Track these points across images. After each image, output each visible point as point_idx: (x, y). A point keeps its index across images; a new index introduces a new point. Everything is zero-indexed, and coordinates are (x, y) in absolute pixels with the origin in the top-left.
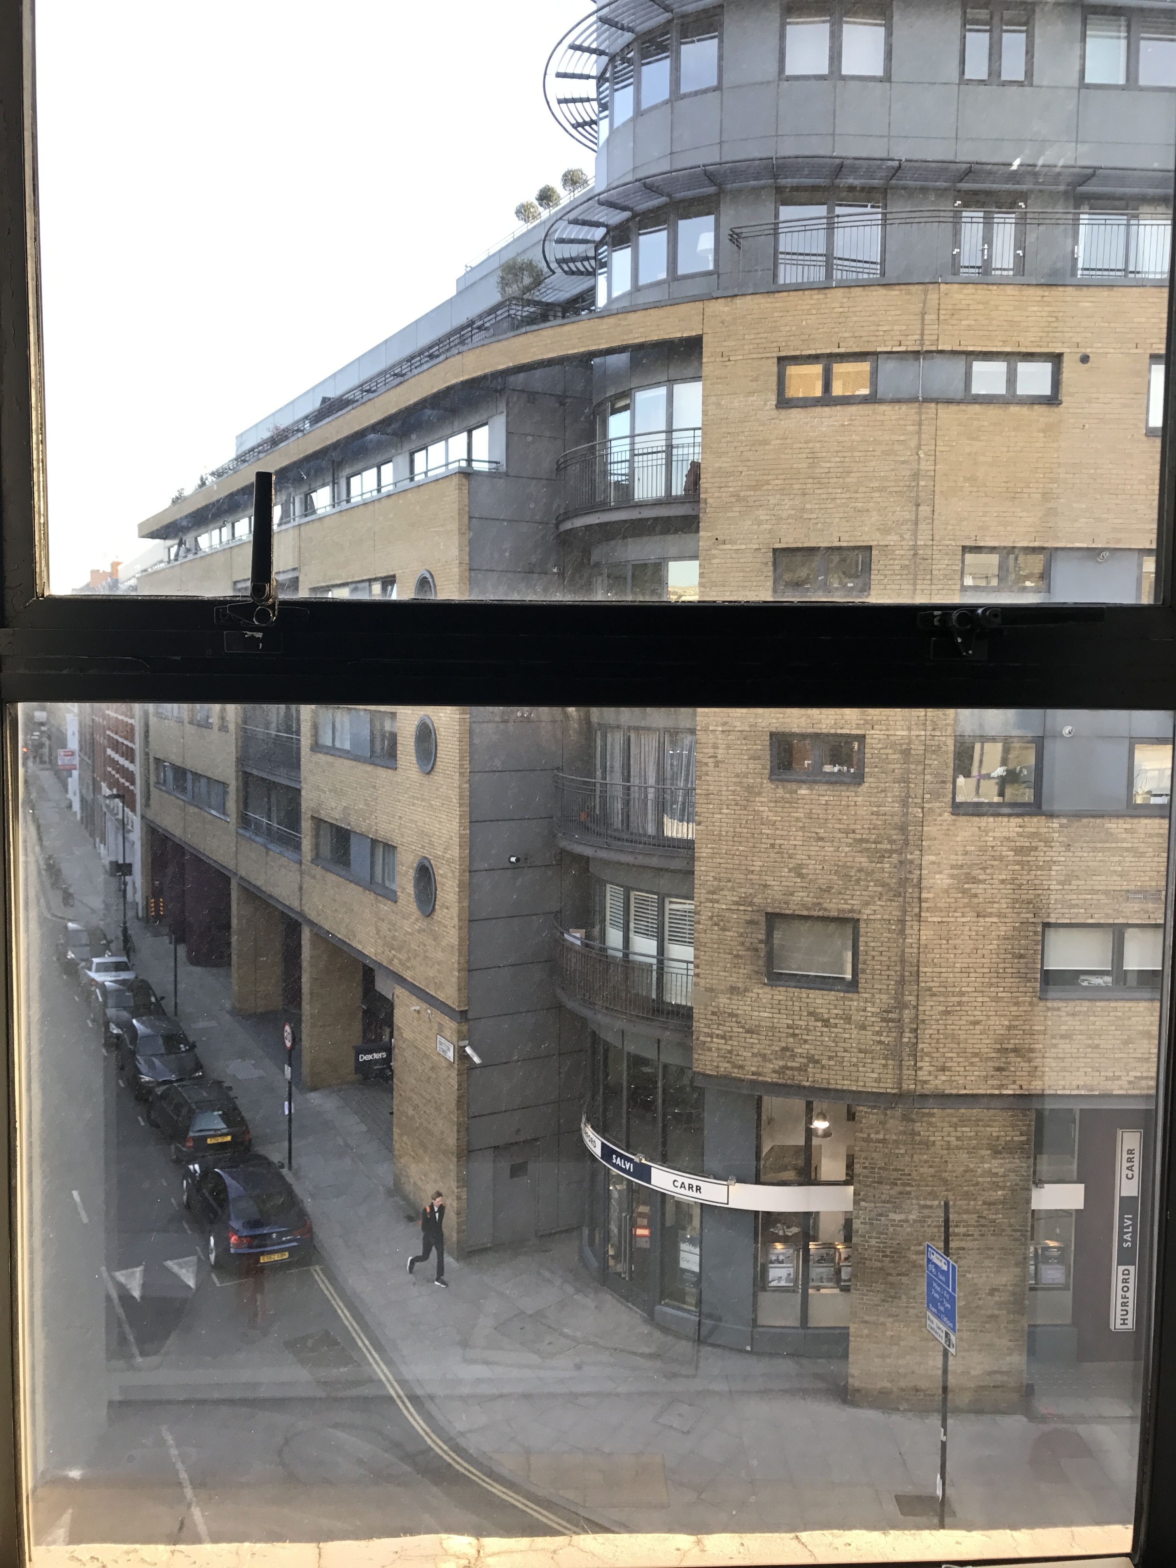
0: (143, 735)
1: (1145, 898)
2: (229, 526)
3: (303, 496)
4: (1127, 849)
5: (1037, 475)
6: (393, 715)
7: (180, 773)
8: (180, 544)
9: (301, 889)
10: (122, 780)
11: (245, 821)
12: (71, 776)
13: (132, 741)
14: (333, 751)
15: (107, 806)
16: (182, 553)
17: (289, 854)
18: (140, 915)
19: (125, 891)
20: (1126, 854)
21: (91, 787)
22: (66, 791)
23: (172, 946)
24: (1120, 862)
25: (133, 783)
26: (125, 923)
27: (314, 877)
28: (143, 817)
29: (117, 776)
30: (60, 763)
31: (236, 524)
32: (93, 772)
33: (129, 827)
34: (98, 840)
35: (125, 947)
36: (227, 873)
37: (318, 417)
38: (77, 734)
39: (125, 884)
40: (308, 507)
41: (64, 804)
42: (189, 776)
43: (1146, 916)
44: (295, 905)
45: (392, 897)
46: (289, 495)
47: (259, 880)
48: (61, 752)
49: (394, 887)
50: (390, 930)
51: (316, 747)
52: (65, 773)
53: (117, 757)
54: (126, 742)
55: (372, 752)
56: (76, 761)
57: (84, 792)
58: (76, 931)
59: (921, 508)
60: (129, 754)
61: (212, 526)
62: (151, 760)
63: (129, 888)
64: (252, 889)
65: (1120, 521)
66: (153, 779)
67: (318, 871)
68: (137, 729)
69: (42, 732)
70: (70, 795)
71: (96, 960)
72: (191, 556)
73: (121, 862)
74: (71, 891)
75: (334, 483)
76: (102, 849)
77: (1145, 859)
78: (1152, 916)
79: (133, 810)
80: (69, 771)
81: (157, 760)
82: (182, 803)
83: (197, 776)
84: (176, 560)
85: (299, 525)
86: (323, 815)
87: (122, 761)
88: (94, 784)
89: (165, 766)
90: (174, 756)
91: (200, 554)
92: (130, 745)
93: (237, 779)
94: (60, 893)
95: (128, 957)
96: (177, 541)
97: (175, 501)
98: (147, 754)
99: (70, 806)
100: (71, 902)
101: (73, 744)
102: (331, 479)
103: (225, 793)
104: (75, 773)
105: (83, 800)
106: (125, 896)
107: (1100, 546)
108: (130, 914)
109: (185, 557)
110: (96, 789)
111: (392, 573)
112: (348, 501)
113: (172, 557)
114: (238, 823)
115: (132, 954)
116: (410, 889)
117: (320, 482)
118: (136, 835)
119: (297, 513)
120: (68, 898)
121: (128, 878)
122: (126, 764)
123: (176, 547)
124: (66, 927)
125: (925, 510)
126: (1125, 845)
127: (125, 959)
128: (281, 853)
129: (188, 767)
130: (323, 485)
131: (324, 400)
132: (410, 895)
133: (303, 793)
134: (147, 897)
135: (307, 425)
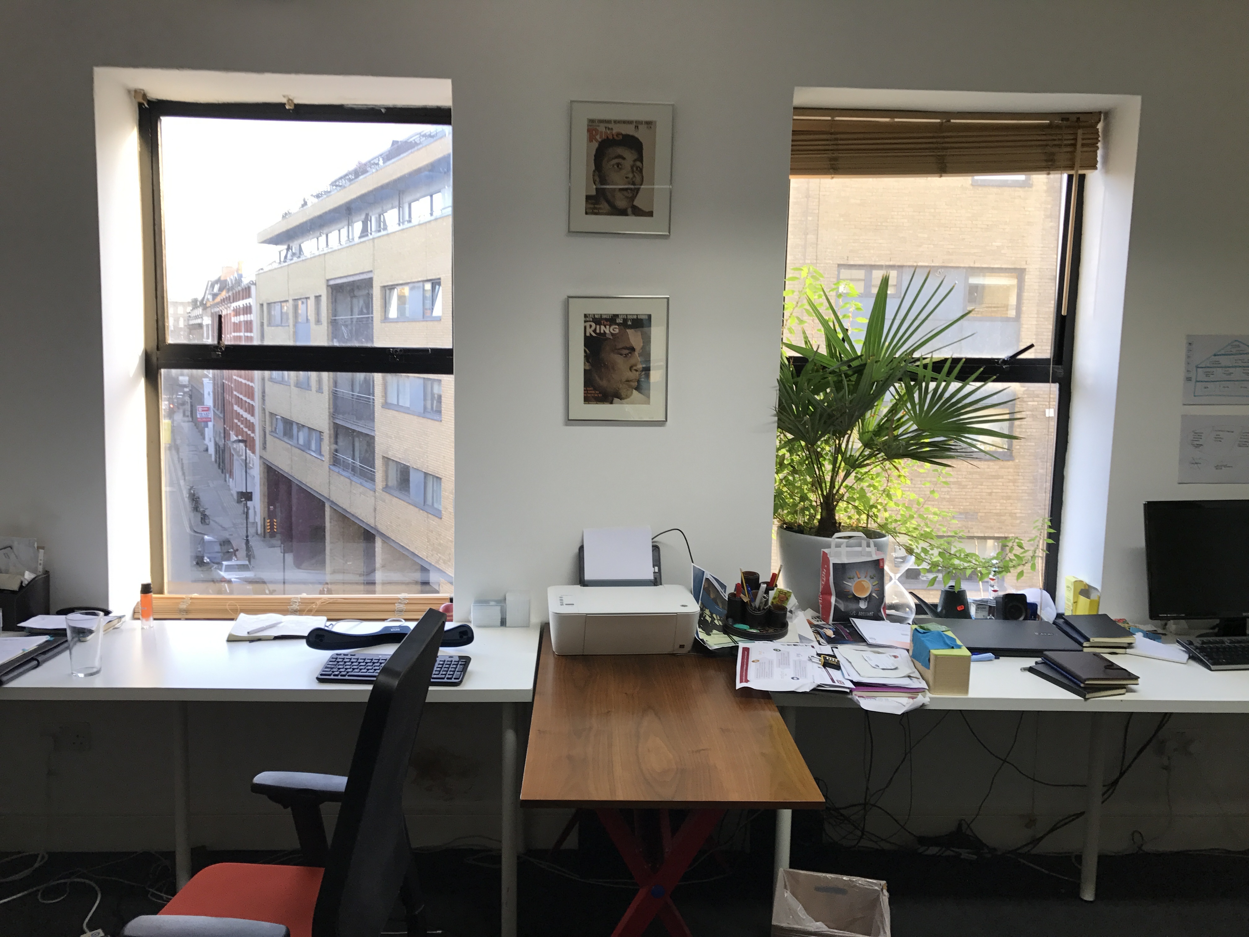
0: (261, 396)
1: (966, 518)
2: (324, 236)
3: (377, 216)
4: (954, 483)
5: (893, 213)
6: (440, 381)
7: (288, 424)
8: (288, 249)
9: (375, 510)
10: (245, 430)
11: (335, 461)
12: (207, 426)
13: (253, 399)
14: (397, 408)
15: (234, 449)
16: (289, 256)
17: (369, 484)
18: (259, 532)
19: (247, 513)
20: (952, 486)
21: (222, 435)
22: (204, 438)
23: (282, 554)
24: (948, 492)
25: (253, 432)
26: (247, 537)
27: (384, 501)
28: (261, 457)
29: (242, 426)
30: (198, 416)
31: (329, 235)
32: (224, 424)
33: (251, 465)
34: (228, 476)
35: (247, 554)
36: (322, 499)
37: (388, 157)
38: (211, 394)
39: (248, 508)
40: (382, 225)
41: (202, 448)
42: (295, 427)
43: (967, 531)
44: (371, 522)
45: (438, 515)
46: (367, 215)
47: (344, 502)
48: (199, 408)
49: (441, 508)
50: (437, 539)
51: (386, 405)
52: (203, 424)
53: (241, 412)
54: (248, 400)
55: (425, 408)
56: (211, 415)
57: (217, 439)
58: (210, 542)
59: (809, 237)
60: (251, 410)
61: (311, 237)
62: (267, 414)
63: (251, 512)
64: (340, 511)
65: (953, 247)
66: (268, 429)
67: (387, 497)
68: (256, 390)
69: (185, 393)
70: (207, 441)
71: (225, 563)
72: (295, 259)
73: (244, 491)
74: (207, 513)
75: (399, 207)
76: (231, 482)
77: (967, 490)
78: (971, 531)
79: (254, 452)
80: (206, 422)
81: (271, 414)
82: (289, 446)
83: (301, 427)
84: (285, 262)
85: (374, 239)
86: (390, 455)
87: (246, 415)
88: (225, 433)
89: (277, 419)
90: (283, 411)
91: (302, 258)
92: (251, 402)
93: (330, 430)
94: (199, 516)
95: (250, 561)
96: (285, 247)
97: (285, 216)
98: (264, 409)
99: (207, 450)
100: (207, 521)
101: (209, 401)
102: (397, 203)
103: (321, 440)
104: (210, 424)
105: (216, 444)
106: (247, 518)
107: (937, 265)
108: (251, 531)
109: (291, 260)
110: (226, 436)
111: (438, 277)
112: (410, 221)
113: (282, 259)
114: (330, 461)
115: (252, 560)
116: (451, 509)
117: (390, 206)
118: (257, 472)
119: (373, 229)
120: (204, 518)
121: (249, 503)
122: (249, 417)
123: (285, 251)
124: (203, 539)
125: (811, 237)
126: (952, 480)
127: (247, 563)
128: (361, 484)
129: (294, 419)
130: (393, 208)
131: (394, 143)
132: (450, 513)
133: (377, 439)
134: (264, 519)
135: (381, 162)
